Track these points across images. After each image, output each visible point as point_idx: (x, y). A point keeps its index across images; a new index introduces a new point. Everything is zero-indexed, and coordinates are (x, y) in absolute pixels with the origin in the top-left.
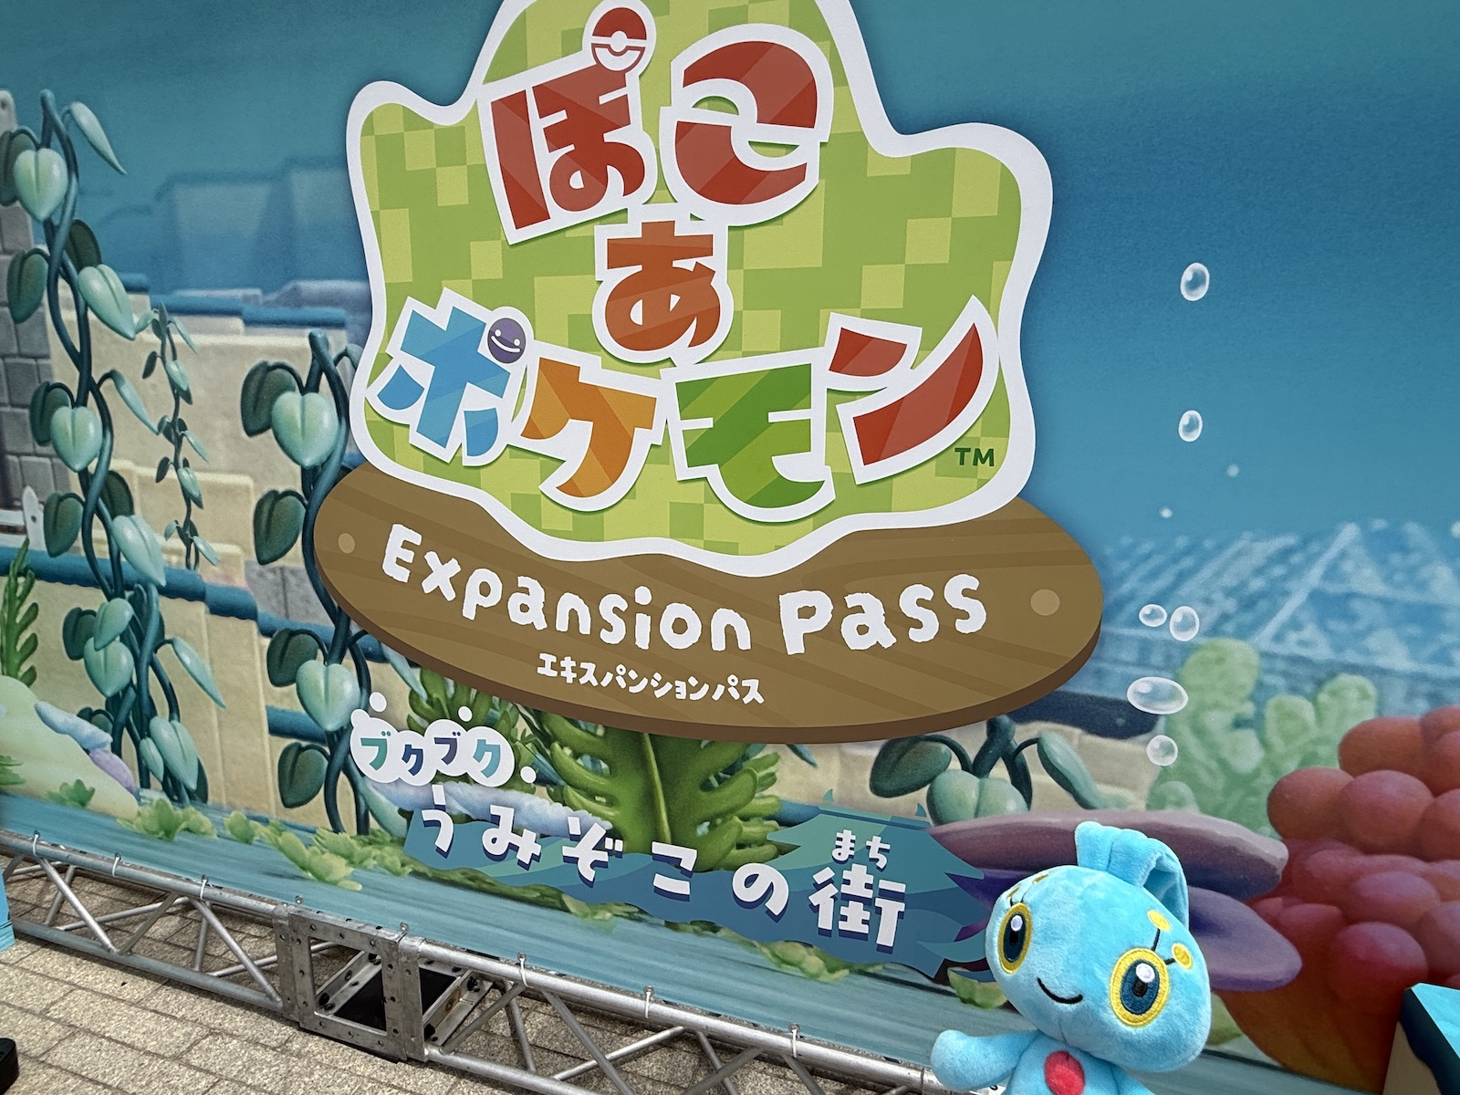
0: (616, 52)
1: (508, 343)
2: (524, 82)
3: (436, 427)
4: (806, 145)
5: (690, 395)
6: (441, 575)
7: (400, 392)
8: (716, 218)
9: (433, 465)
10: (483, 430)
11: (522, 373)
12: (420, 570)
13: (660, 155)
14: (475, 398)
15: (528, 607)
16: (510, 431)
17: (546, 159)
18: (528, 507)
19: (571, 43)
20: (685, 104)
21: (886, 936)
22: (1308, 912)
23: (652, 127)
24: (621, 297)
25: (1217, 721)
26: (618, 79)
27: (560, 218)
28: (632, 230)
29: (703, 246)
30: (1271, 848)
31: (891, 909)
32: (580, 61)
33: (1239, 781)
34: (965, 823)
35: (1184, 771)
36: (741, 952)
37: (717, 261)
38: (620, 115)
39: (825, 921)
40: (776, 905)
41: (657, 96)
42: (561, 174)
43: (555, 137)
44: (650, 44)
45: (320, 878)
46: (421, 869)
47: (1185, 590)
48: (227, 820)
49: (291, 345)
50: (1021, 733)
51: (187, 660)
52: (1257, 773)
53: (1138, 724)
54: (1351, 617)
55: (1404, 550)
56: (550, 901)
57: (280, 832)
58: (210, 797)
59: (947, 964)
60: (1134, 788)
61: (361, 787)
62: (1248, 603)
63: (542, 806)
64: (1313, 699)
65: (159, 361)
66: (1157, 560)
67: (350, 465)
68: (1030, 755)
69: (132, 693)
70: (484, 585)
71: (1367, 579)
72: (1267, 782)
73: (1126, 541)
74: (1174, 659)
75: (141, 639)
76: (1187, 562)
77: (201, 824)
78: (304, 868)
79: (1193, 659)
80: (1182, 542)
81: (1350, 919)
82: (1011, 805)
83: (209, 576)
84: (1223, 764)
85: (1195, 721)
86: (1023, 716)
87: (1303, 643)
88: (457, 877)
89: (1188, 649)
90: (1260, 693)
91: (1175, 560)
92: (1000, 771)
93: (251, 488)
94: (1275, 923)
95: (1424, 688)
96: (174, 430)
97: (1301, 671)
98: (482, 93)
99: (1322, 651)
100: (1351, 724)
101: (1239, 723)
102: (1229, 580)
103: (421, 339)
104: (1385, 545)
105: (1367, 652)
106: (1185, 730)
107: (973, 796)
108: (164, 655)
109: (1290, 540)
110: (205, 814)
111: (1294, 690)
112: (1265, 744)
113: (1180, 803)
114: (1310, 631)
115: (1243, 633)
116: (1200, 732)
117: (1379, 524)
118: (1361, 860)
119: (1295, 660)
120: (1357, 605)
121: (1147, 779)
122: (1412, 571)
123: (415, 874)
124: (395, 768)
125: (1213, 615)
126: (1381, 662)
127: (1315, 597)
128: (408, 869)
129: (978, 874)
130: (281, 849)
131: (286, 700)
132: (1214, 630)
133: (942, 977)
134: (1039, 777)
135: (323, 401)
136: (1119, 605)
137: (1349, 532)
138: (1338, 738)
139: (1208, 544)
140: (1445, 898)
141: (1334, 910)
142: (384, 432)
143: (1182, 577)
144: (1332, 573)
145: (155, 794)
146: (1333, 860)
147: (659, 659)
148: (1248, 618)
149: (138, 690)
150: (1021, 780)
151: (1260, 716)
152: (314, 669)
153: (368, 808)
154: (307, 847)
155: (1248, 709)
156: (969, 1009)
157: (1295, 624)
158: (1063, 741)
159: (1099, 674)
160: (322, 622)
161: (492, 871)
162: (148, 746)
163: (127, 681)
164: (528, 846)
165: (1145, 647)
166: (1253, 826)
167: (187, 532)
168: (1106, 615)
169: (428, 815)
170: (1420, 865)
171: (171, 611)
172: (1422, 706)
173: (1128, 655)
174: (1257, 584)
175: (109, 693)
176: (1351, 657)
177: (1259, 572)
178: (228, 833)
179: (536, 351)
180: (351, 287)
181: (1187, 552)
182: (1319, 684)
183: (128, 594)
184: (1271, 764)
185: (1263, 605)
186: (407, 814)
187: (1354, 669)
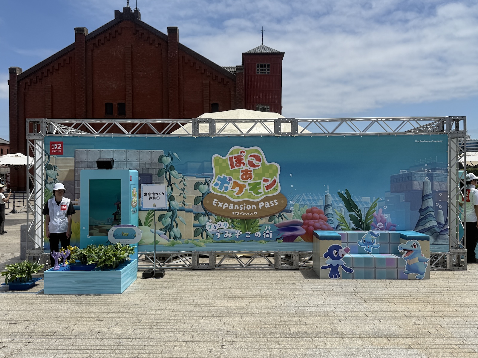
0: (242, 154)
1: (230, 180)
2: (233, 156)
3: (221, 188)
4: (260, 163)
5: (249, 184)
6: (220, 204)
7: (216, 184)
8: (252, 169)
9: (220, 192)
10: (226, 188)
11: (232, 183)
12: (218, 204)
13: (246, 163)
14: (226, 185)
15: (231, 207)
16: (230, 188)
17: (235, 163)
18: (232, 196)
19: (238, 153)
20: (249, 159)
21: (271, 237)
22: (306, 226)
23: (246, 161)
24: (242, 175)
25: (297, 210)
26: (243, 156)
27: (236, 168)
28: (244, 169)
29: (251, 171)
30: (302, 221)
31: (271, 234)
32: (239, 154)
33: (299, 215)
34: (277, 224)
35: (295, 215)
36: (256, 243)
37: (252, 172)
38: (243, 159)
39: (265, 237)
40: (259, 236)
41: (246, 158)
42: (236, 164)
43: (236, 161)
44: (246, 154)
45: (199, 246)
46: (215, 241)
47: (293, 200)
48: (184, 241)
49: (203, 180)
50: (282, 214)
51: (181, 219)
52: (300, 215)
53: (291, 212)
54: (305, 201)
55: (308, 195)
56: (233, 242)
57: (193, 241)
58: (182, 238)
59: (277, 239)
60: (291, 217)
61: (207, 232)
62: (298, 200)
63: (232, 230)
64: (303, 208)
65: (182, 182)
66: (291, 197)
67: (209, 193)
68: (282, 216)
69: (170, 225)
70: (226, 205)
71: (306, 198)
72: (301, 215)
73: (288, 196)
74: (293, 205)
75: (173, 217)
76: (293, 197)
77: (180, 242)
78: (197, 245)
79: (295, 205)
80: (292, 196)
81: (309, 227)
82: (281, 221)
83: (186, 207)
84: (298, 214)
85: (295, 210)
86: (281, 212)
87: (302, 203)
88: (220, 241)
89: (294, 204)
90: (300, 208)
91: (292, 197)
92: (280, 218)
93: (194, 196)
94: (303, 228)
95: (311, 206)
96: (183, 190)
97: (302, 205)
98: (228, 156)
99: (303, 204)
100: (306, 209)
101: (298, 210)
102: (296, 198)
103: (219, 179)
104: (306, 195)
105: (306, 203)
106: (295, 212)
107: (278, 221)
108: (177, 219)
109: (300, 195)
110: (180, 241)
111: (302, 207)
112: (301, 212)
113: (295, 218)
114: (302, 202)
115: (298, 203)
116: (296, 212)
117: (306, 193)
118: (309, 221)
119: (302, 204)
120: (305, 200)
121: (292, 217)
122: (308, 197)
123: (214, 242)
124: (212, 229)
125: (295, 201)
126: (307, 204)
127: (302, 199)
128: (213, 242)
129: (279, 228)
130: (193, 243)
131: (197, 222)
132: (296, 203)
133: (276, 240)
134: (283, 218)
135: (206, 186)
136: (288, 201)
137: (304, 194)
138: (305, 211)
139: (294, 195)
140: (315, 223)
141: (307, 226)
142: (214, 189)
143: (293, 198)
144: (303, 197)
145: (172, 239)
146: (307, 221)
147: (247, 211)
148: (298, 201)
149: (171, 225)
150: (282, 218)
151: (300, 210)
152: (201, 218)
153: (208, 235)
154: (198, 242)
155: (299, 209)
156: (279, 243)
157: (301, 202)
158: (285, 214)
159: (287, 207)
160: (203, 212)
161: (225, 240)
162: (172, 233)
163: (169, 223)
164: (230, 235)
165: (291, 205)
166: (301, 219)
167: (183, 202)
168: (287, 202)
169: (216, 234)
170: (313, 221)
171: (179, 213)
172: (311, 207)
173: (290, 206)
174: (298, 198)
175: (165, 226)
176: (305, 204)
177: (298, 197)
178: (184, 243)
179: (233, 180)
180: (211, 174)
181: (293, 196)
182: (304, 206)
183: (171, 211)
184: (301, 214)
185: (299, 200)
186: (213, 235)
187: (306, 205)
